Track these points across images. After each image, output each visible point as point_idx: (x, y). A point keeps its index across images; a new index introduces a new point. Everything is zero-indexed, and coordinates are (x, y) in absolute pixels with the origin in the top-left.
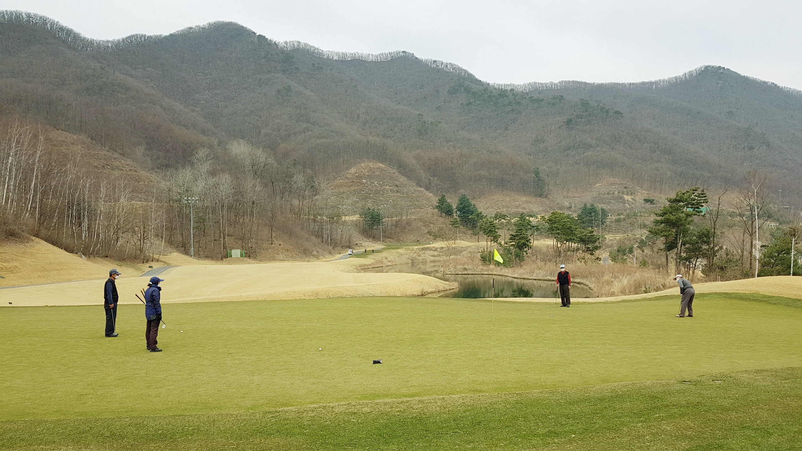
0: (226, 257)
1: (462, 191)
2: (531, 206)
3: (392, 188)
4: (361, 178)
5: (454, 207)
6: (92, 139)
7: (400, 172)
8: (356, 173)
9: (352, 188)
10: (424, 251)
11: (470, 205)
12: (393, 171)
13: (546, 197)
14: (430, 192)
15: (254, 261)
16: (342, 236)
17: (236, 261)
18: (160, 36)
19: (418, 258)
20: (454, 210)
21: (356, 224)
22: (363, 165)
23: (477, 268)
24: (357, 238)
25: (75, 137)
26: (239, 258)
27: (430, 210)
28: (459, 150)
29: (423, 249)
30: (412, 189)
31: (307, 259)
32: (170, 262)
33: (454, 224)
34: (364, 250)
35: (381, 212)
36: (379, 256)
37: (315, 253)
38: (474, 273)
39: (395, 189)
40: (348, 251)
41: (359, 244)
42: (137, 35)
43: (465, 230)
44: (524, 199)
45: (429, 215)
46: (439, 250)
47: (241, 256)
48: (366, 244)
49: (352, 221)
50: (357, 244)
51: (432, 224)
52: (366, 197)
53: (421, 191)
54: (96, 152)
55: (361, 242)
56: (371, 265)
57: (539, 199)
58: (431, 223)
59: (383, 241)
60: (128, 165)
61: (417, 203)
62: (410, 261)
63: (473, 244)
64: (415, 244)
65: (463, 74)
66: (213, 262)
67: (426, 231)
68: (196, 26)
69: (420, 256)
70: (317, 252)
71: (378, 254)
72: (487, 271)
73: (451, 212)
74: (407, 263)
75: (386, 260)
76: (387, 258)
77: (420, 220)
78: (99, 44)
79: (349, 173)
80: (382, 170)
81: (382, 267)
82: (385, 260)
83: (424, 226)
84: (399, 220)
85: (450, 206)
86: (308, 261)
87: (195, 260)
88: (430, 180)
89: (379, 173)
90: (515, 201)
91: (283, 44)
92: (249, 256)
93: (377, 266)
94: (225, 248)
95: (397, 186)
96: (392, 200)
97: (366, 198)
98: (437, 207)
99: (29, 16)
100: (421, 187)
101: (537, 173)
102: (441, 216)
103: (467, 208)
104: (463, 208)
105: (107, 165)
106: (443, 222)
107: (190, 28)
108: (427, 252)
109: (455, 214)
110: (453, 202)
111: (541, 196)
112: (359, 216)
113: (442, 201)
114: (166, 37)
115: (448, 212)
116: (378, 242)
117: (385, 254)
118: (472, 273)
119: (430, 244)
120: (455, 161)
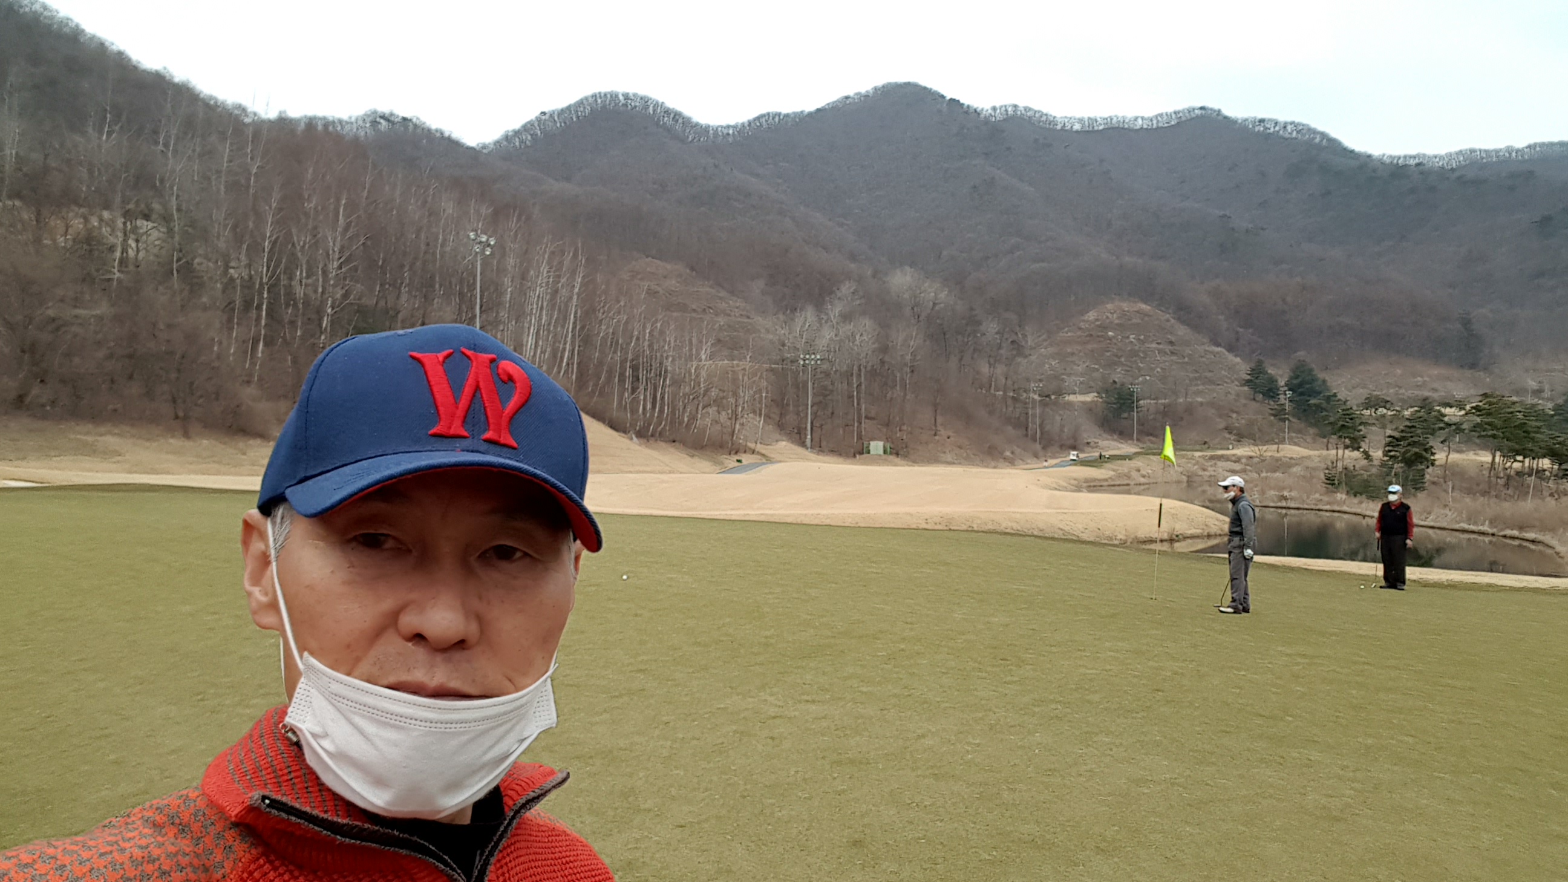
0: (861, 453)
1: (1301, 354)
2: (1450, 385)
3: (1161, 346)
4: (1104, 328)
5: (1282, 382)
6: (692, 269)
7: (1179, 319)
8: (1097, 320)
9: (1089, 347)
10: (1214, 462)
11: (1314, 380)
12: (1166, 317)
13: (1485, 369)
14: (1236, 356)
15: (903, 462)
16: (1062, 426)
17: (877, 461)
18: (802, 112)
19: (1200, 473)
20: (1281, 389)
21: (1089, 409)
22: (1109, 306)
23: (1308, 497)
24: (1089, 432)
25: (669, 266)
26: (880, 455)
27: (1235, 388)
28: (1298, 279)
29: (1212, 458)
30: (1201, 349)
31: (993, 464)
32: (772, 456)
33: (1279, 414)
34: (1097, 454)
35: (1137, 389)
36: (1125, 466)
37: (1008, 453)
38: (1301, 506)
39: (1168, 348)
40: (1069, 454)
41: (1092, 444)
42: (768, 114)
43: (1303, 425)
44: (1435, 372)
45: (1232, 397)
46: (1244, 461)
47: (885, 452)
48: (1105, 443)
49: (1083, 402)
50: (1088, 443)
51: (1236, 412)
52: (1115, 363)
53: (1218, 353)
54: (696, 289)
55: (1096, 440)
56: (1106, 480)
57: (1468, 373)
58: (1233, 411)
59: (1138, 440)
60: (737, 308)
61: (1209, 375)
62: (1184, 477)
63: (1316, 453)
64: (1198, 447)
65: (1317, 140)
66: (841, 460)
67: (1222, 425)
68: (856, 94)
69: (1204, 470)
70: (1013, 453)
71: (1123, 462)
72: (1329, 503)
73: (1274, 393)
74: (1179, 482)
75: (1137, 473)
76: (1139, 471)
77: (1211, 404)
78: (716, 130)
79: (1084, 321)
80: (1146, 315)
81: (1128, 485)
82: (1134, 474)
83: (1220, 416)
84: (1169, 405)
85: (1272, 380)
86: (995, 467)
87: (813, 456)
88: (1237, 332)
89: (1139, 321)
90: (1414, 376)
91: (990, 111)
92: (897, 454)
93: (1118, 483)
94: (860, 437)
95: (1171, 343)
96: (1162, 369)
97: (1111, 364)
98: (1248, 382)
99: (626, 96)
100: (1218, 345)
101: (1466, 323)
102: (1254, 399)
103: (1308, 386)
104: (1300, 385)
105: (709, 307)
106: (1257, 411)
107: (847, 98)
108: (1220, 464)
109: (1282, 397)
110: (1280, 374)
111: (1473, 366)
112: (1096, 394)
113: (1257, 371)
114: (810, 114)
115: (1270, 392)
116: (1130, 442)
117: (1137, 463)
118: (1297, 506)
119: (1228, 449)
120: (1289, 299)
